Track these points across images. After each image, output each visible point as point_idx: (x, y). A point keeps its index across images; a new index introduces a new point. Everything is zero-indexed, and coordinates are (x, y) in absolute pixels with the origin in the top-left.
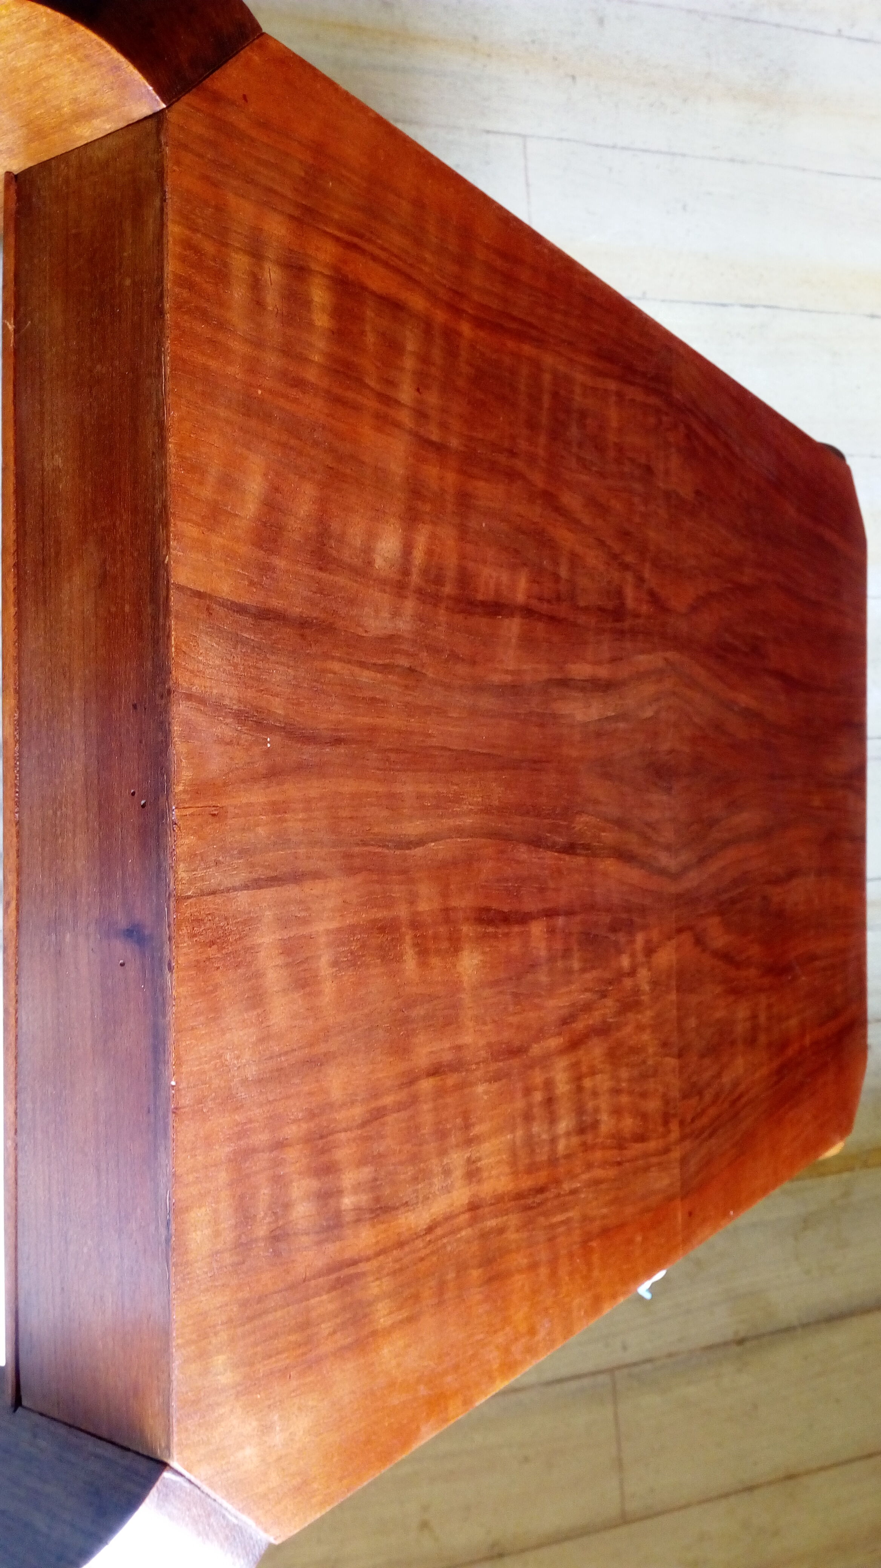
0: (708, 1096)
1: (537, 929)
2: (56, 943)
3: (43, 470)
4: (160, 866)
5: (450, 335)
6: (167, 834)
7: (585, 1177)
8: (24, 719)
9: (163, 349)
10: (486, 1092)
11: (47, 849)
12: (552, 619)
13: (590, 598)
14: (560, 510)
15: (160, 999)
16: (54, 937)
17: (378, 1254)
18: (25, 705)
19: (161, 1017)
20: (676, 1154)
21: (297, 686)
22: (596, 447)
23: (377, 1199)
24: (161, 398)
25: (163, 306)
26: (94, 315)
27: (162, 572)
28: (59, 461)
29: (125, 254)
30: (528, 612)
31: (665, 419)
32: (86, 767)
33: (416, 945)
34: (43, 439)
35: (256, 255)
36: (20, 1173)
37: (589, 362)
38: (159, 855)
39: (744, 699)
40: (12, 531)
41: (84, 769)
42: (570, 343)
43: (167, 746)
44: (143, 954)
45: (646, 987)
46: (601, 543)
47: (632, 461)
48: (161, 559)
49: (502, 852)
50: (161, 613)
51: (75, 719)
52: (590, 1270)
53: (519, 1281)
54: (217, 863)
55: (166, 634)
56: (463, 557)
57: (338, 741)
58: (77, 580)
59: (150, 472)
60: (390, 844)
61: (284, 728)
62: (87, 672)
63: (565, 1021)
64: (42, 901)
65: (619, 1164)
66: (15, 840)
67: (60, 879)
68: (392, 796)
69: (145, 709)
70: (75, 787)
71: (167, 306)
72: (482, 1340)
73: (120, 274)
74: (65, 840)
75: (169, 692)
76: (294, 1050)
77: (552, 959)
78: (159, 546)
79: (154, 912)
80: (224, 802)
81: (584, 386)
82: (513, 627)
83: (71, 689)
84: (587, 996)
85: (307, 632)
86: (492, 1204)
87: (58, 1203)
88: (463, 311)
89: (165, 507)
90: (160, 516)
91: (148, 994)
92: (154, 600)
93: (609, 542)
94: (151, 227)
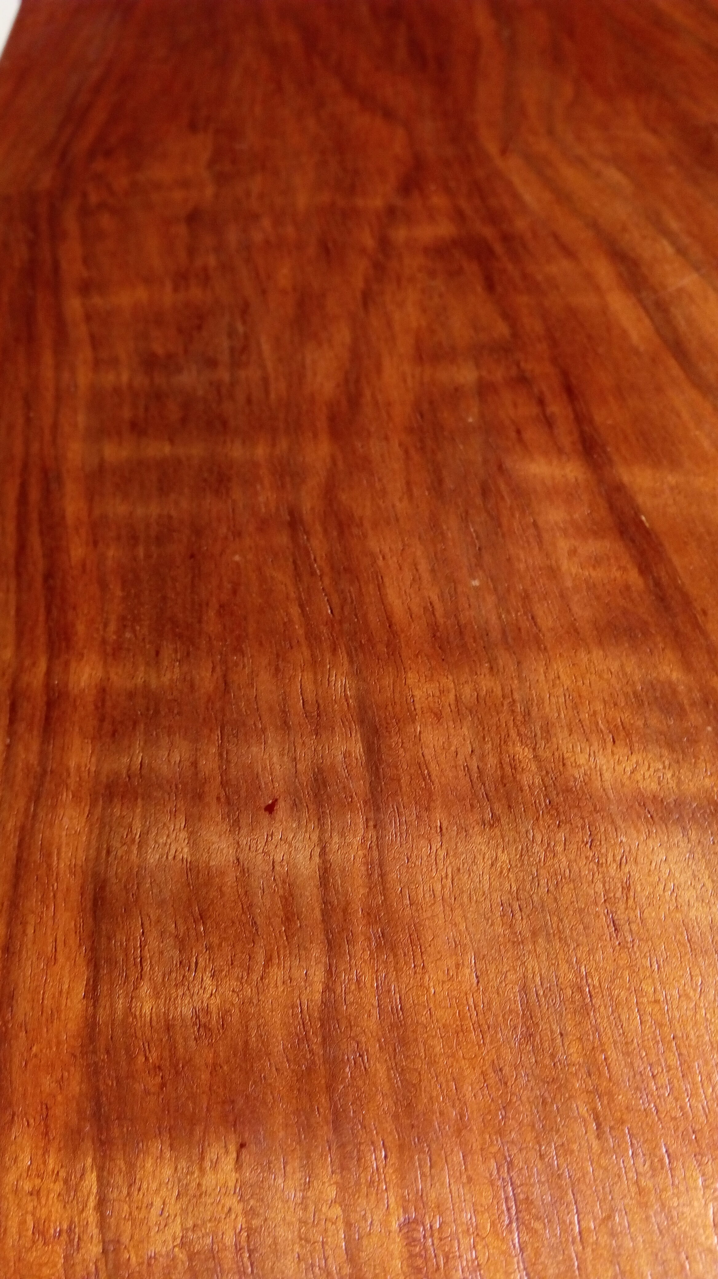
5: (112, 721)
13: (482, 311)
22: (199, 328)
31: (94, 199)
37: (48, 358)
42: (28, 405)
46: (367, 298)
47: (191, 252)
81: (97, 364)
88: (48, 686)
93: (359, 283)
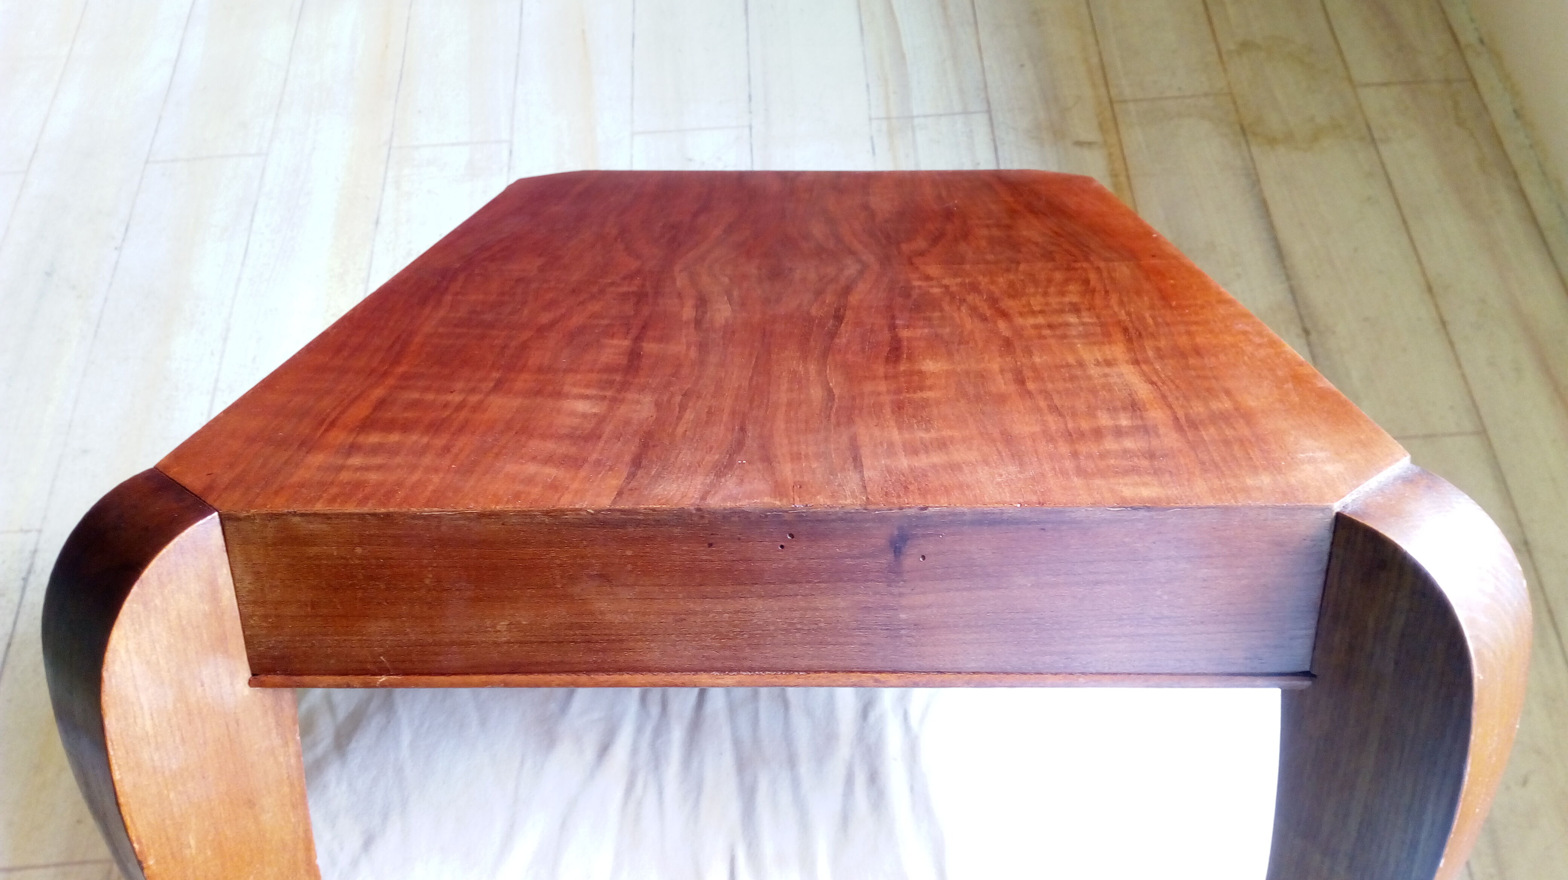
0: (1053, 248)
1: (905, 334)
2: (908, 629)
3: (508, 642)
4: (842, 519)
5: (405, 377)
6: (814, 512)
7: (1116, 309)
8: (719, 665)
9: (418, 513)
10: (1041, 357)
11: (829, 639)
12: (644, 328)
13: (628, 309)
14: (552, 324)
15: (950, 518)
16: (903, 632)
17: (1170, 407)
18: (707, 664)
19: (965, 518)
20: (1102, 265)
21: (696, 449)
22: (500, 306)
23: (1124, 409)
24: (458, 516)
25: (382, 514)
26: (383, 586)
27: (600, 516)
28: (502, 625)
29: (335, 554)
30: (638, 339)
31: (477, 272)
32: (760, 597)
33: (915, 392)
34: (483, 642)
35: (341, 468)
36: (1106, 671)
37: (429, 308)
38: (833, 521)
39: (717, 232)
40: (559, 677)
41: (762, 599)
42: (414, 317)
43: (743, 511)
44: (915, 536)
45: (959, 280)
46: (581, 303)
47: (512, 288)
48: (589, 517)
49: (840, 351)
50: (634, 517)
51: (719, 608)
52: (1196, 305)
53: (1199, 340)
54: (840, 485)
55: (651, 512)
56: (591, 371)
57: (743, 429)
58: (603, 605)
59: (518, 527)
60: (830, 404)
61: (730, 455)
62: (681, 596)
63: (984, 319)
64: (872, 645)
65: (1107, 292)
66: (821, 674)
67: (854, 624)
68: (789, 404)
69: (712, 534)
70: (776, 609)
71: (383, 510)
72: (1249, 358)
73: (351, 558)
74: (822, 619)
75: (699, 510)
76: (997, 450)
77: (931, 326)
78: (579, 519)
79: (879, 525)
80: (790, 481)
81: (449, 311)
82: (649, 347)
83: (695, 613)
84: (964, 309)
85: (651, 444)
86: (1135, 353)
87: (1128, 627)
88: (386, 370)
89: (547, 513)
90: (555, 517)
91: (946, 531)
92: (623, 524)
93: (580, 299)
94: (317, 526)
